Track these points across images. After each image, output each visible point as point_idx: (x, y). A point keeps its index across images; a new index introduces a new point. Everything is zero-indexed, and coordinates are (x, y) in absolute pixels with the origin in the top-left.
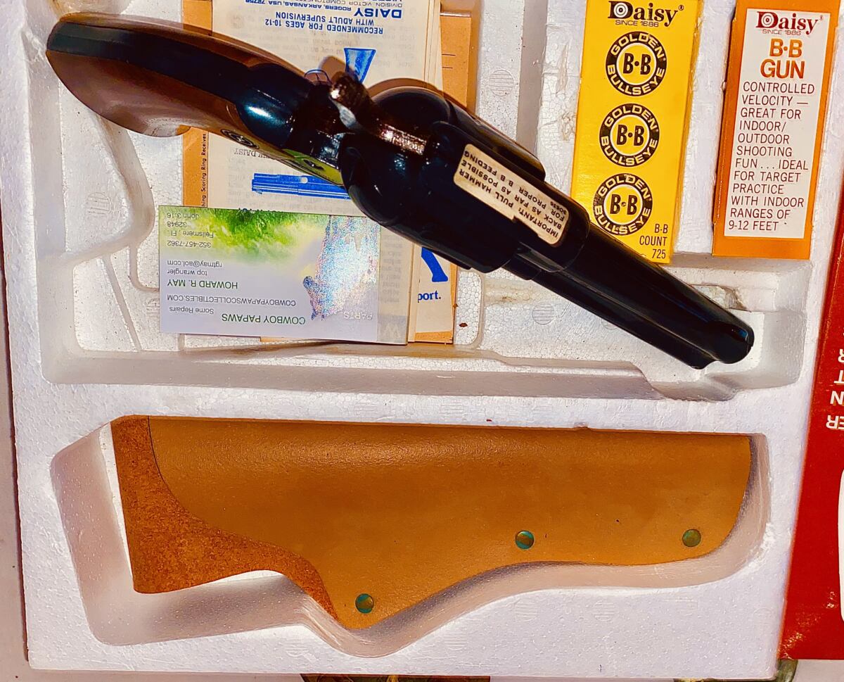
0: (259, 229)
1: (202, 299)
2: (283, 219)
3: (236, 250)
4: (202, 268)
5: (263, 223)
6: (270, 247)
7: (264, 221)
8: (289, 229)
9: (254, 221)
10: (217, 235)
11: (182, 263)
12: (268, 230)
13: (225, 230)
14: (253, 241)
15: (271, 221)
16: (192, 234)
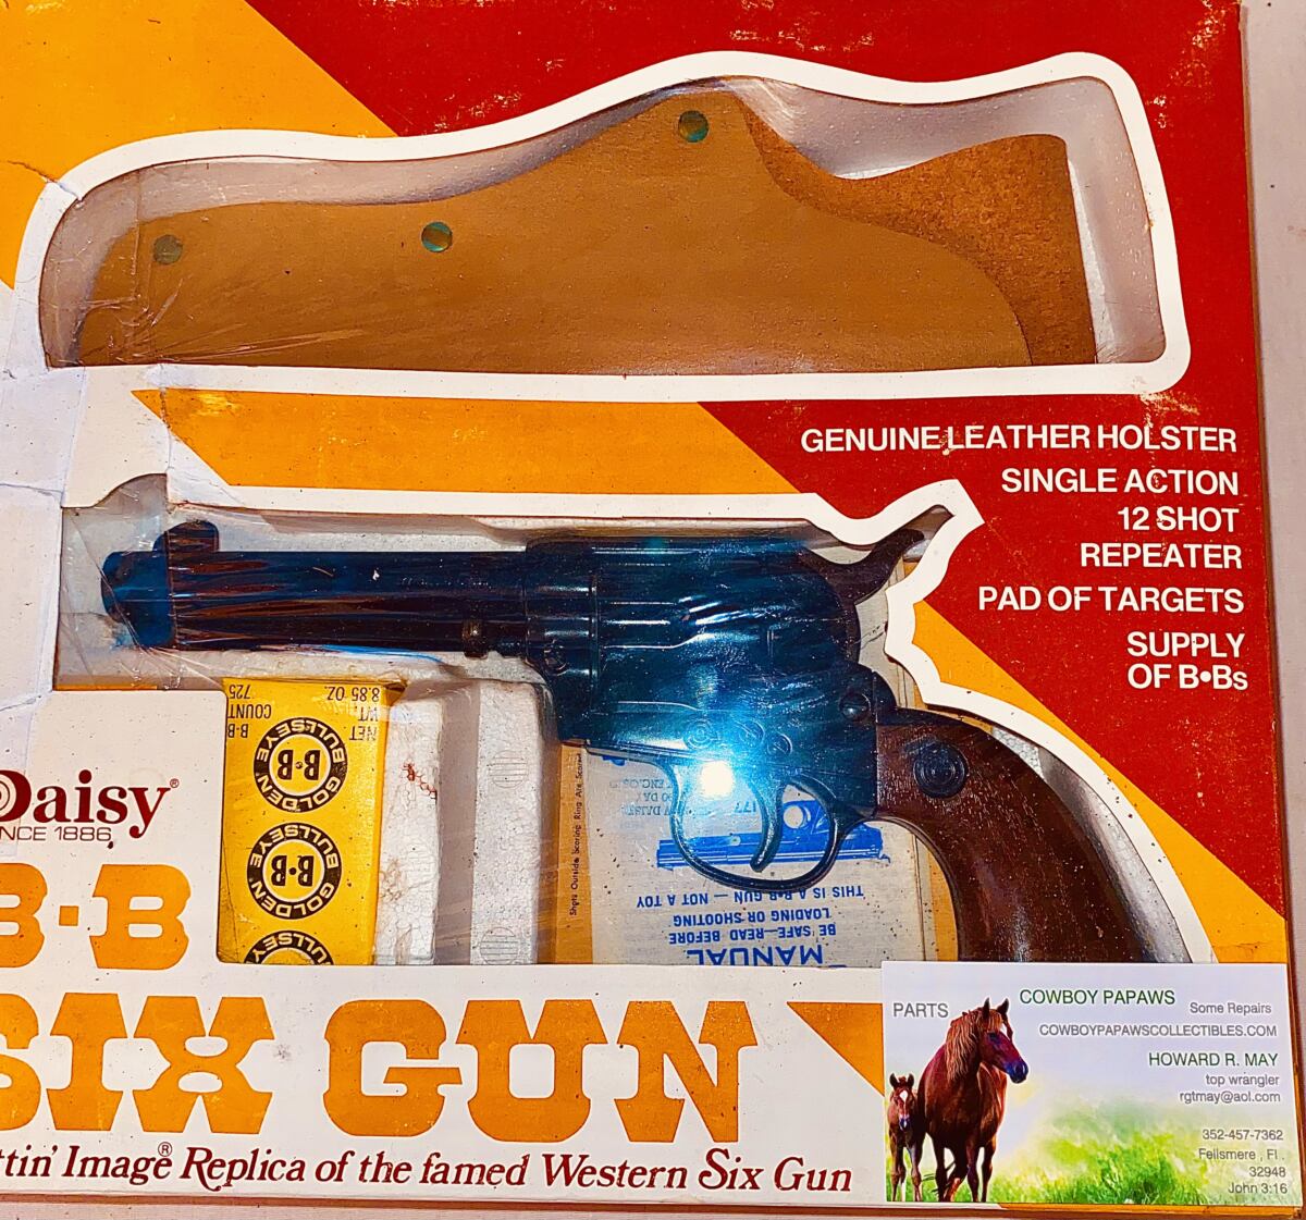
0: (1114, 1170)
1: (1216, 1031)
2: (1072, 1192)
3: (1155, 1128)
4: (1216, 1090)
5: (1109, 1182)
6: (1094, 1136)
7: (1107, 1185)
8: (1060, 1173)
9: (1125, 1185)
10: (1194, 1155)
11: (1253, 1097)
12: (1100, 1167)
13: (1178, 1166)
14: (1125, 1147)
15: (1094, 1186)
16: (1240, 1155)
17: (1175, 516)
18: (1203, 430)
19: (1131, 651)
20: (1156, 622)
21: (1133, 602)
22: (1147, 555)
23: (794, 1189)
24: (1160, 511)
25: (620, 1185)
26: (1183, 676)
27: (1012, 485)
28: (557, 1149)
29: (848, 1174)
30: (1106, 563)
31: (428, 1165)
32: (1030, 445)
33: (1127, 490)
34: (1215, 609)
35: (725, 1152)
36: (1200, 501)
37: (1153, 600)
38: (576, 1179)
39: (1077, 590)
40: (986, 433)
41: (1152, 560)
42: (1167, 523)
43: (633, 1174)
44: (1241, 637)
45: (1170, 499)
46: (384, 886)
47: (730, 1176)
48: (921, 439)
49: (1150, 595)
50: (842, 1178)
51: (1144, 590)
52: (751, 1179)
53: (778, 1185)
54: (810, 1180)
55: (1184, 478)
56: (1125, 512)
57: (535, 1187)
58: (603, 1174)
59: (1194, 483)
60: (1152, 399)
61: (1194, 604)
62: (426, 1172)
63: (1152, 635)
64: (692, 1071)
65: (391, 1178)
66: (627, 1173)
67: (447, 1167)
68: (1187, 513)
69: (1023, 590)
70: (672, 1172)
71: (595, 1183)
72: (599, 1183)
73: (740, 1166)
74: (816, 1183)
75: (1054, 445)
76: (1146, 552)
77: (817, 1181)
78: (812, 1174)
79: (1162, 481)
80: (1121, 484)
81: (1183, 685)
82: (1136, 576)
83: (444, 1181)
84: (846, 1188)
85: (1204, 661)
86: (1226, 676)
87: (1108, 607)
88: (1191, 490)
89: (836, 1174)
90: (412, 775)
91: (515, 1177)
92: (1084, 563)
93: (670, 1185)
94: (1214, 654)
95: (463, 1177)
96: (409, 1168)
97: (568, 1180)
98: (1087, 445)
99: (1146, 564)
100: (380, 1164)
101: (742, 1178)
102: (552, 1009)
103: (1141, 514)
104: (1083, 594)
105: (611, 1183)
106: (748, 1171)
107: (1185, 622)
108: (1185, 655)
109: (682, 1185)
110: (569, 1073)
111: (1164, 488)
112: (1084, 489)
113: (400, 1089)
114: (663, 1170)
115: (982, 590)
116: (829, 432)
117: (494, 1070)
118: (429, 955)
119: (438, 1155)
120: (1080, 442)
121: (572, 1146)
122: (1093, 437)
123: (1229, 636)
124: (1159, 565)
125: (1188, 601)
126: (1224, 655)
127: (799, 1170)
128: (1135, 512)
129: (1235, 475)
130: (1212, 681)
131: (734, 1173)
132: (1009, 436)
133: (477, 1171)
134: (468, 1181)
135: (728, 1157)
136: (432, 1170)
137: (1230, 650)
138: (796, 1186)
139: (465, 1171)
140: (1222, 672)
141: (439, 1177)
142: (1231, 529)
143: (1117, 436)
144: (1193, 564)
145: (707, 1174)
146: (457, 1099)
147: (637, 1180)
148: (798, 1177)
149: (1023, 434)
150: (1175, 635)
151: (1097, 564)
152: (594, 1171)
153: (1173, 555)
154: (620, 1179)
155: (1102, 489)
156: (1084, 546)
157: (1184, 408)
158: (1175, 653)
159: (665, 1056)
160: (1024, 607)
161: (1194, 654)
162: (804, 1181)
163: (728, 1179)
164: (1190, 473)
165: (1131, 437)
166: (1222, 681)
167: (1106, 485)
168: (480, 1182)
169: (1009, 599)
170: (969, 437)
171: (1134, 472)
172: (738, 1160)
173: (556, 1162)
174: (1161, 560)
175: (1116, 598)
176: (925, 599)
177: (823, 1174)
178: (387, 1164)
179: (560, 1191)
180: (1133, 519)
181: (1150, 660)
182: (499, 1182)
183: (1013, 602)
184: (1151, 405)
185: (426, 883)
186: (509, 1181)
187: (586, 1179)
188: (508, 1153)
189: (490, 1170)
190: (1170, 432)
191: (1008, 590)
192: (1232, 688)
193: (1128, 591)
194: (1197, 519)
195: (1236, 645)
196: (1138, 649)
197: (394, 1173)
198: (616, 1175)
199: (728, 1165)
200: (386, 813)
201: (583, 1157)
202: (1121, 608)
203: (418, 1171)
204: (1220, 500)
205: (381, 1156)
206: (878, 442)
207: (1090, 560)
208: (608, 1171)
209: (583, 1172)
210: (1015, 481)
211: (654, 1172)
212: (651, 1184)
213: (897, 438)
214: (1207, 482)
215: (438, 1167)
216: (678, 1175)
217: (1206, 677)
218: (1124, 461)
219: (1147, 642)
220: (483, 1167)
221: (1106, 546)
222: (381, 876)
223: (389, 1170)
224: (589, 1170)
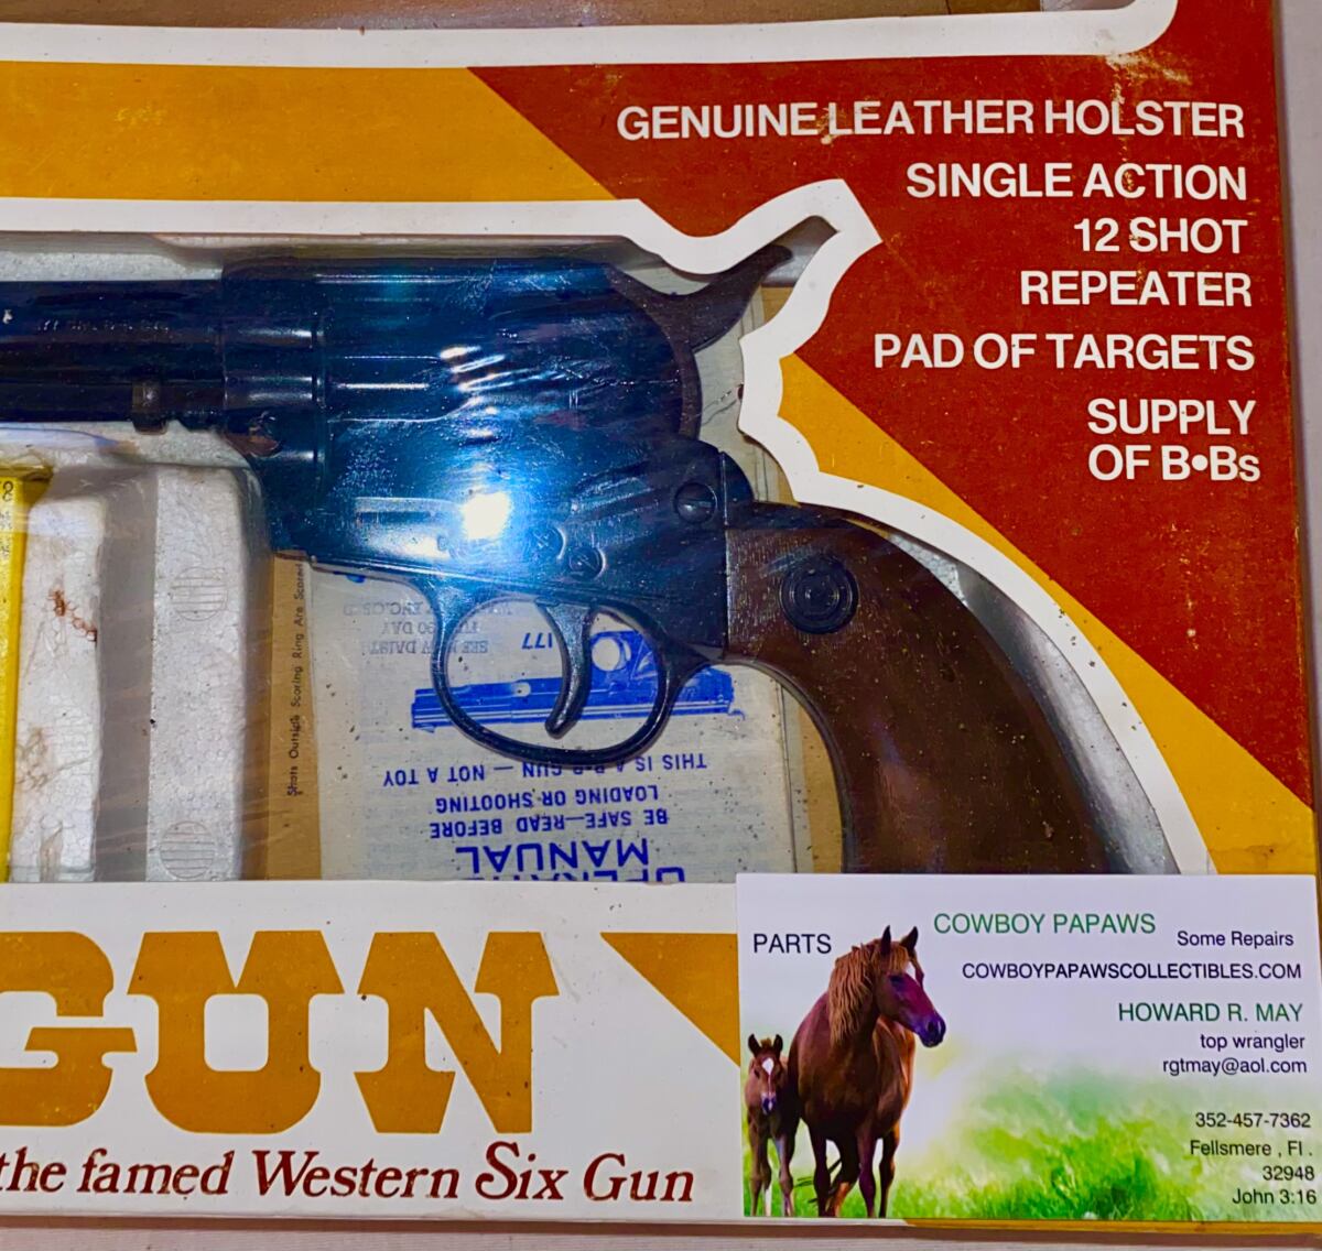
0: (1069, 1170)
1: (1213, 971)
2: (1009, 1203)
3: (1128, 1111)
4: (1214, 1056)
5: (1062, 1188)
6: (1040, 1123)
7: (1059, 1193)
8: (992, 1175)
9: (1084, 1192)
10: (1183, 1150)
11: (1267, 1066)
12: (1048, 1168)
13: (1161, 1165)
14: (1084, 1137)
15: (1040, 1195)
16: (1250, 1150)
17: (1156, 232)
18: (1196, 106)
19: (1093, 426)
20: (1128, 384)
21: (1096, 357)
22: (1116, 287)
23: (612, 1199)
24: (1134, 224)
25: (364, 1194)
26: (1167, 462)
27: (922, 188)
28: (274, 1143)
29: (689, 1177)
30: (1057, 300)
31: (90, 1166)
32: (948, 129)
33: (1087, 193)
34: (1213, 365)
35: (514, 1147)
36: (1191, 209)
37: (1125, 352)
38: (300, 1186)
39: (1016, 338)
40: (884, 112)
41: (1122, 294)
42: (1144, 242)
43: (382, 1178)
44: (1251, 404)
45: (1148, 206)
46: (22, 767)
47: (520, 1181)
48: (790, 120)
49: (1120, 345)
50: (680, 1183)
51: (1111, 339)
52: (551, 1184)
53: (589, 1193)
54: (635, 1186)
55: (1168, 176)
56: (1084, 225)
57: (243, 1197)
58: (339, 1177)
59: (1184, 183)
60: (1123, 62)
61: (1183, 358)
62: (87, 1176)
63: (1123, 403)
64: (465, 1030)
65: (38, 1184)
66: (373, 1177)
67: (117, 1169)
68: (1174, 227)
69: (938, 339)
70: (438, 1175)
71: (328, 1191)
72: (333, 1192)
73: (535, 1167)
74: (643, 1190)
75: (982, 129)
76: (1114, 284)
77: (645, 1186)
78: (637, 1177)
79: (1138, 181)
80: (1078, 185)
81: (1167, 475)
82: (1100, 317)
83: (113, 1188)
84: (686, 1197)
85: (1198, 440)
86: (1229, 462)
87: (1060, 363)
88: (1179, 194)
89: (672, 1178)
90: (61, 607)
91: (214, 1183)
92: (1026, 300)
93: (434, 1193)
94: (1212, 430)
95: (140, 1183)
96: (62, 1171)
97: (290, 1187)
98: (1030, 129)
99: (1115, 300)
100: (20, 1165)
101: (537, 1183)
102: (266, 944)
103: (1107, 229)
104: (1024, 344)
105: (351, 1191)
106: (546, 1174)
107: (1170, 385)
108: (1170, 432)
109: (452, 1194)
110: (289, 1034)
111: (1141, 191)
112: (1024, 193)
113: (48, 1059)
114: (425, 1172)
115: (879, 338)
116: (657, 110)
117: (182, 1031)
118: (88, 866)
119: (104, 1152)
120: (1020, 125)
121: (294, 1138)
122: (1039, 118)
123: (1234, 404)
124: (1133, 302)
125: (1174, 354)
126: (1227, 431)
127: (619, 1172)
128: (1099, 226)
129: (1242, 171)
130: (1208, 470)
131: (526, 1176)
132: (917, 116)
133: (159, 1175)
134: (147, 1189)
135: (517, 1154)
136: (95, 1174)
137: (1235, 425)
138: (615, 1194)
139: (142, 1175)
140: (1223, 456)
141: (105, 1184)
142: (1236, 249)
143: (1073, 117)
144: (1182, 301)
145: (488, 1177)
146: (130, 1072)
147: (388, 1186)
148: (617, 1182)
149: (938, 113)
150: (1156, 403)
151: (1044, 301)
152: (326, 1175)
153: (1153, 288)
154: (364, 1184)
155: (1050, 192)
156: (1026, 275)
157: (1169, 74)
158: (1156, 429)
159: (427, 1011)
160: (939, 363)
161: (1184, 430)
162: (626, 1187)
163: (516, 1184)
164: (1178, 169)
165: (1093, 117)
166: (1224, 470)
167: (1058, 186)
168: (163, 1190)
169: (918, 352)
170: (859, 118)
171: (1098, 168)
172: (532, 1157)
173: (273, 1162)
174: (1136, 294)
175: (1071, 349)
176: (796, 352)
177: (653, 1177)
178: (30, 1165)
179: (277, 1202)
180: (1096, 236)
181: (1120, 439)
182: (191, 1190)
183: (924, 356)
184: (1122, 71)
185: (82, 761)
186: (204, 1188)
187: (316, 1186)
188: (204, 1148)
189: (178, 1173)
190: (1149, 110)
191: (916, 339)
192: (1238, 480)
193: (1089, 339)
194: (1187, 234)
195: (1243, 417)
196: (1103, 424)
197: (40, 1178)
198: (358, 1180)
199: (518, 1166)
200: (24, 662)
201: (311, 1155)
202: (1078, 364)
203: (75, 1175)
204: (1222, 208)
205: (22, 1153)
206: (728, 126)
207: (1035, 296)
208: (347, 1174)
209: (311, 1176)
210: (926, 181)
211: (412, 1175)
212: (408, 1193)
213: (753, 120)
214: (1201, 182)
215: (104, 1168)
216: (447, 1180)
217: (1200, 463)
218: (1084, 151)
219: (1116, 413)
220: (168, 1169)
221: (1056, 275)
222: (19, 752)
223: (34, 1174)
224: (319, 1173)
